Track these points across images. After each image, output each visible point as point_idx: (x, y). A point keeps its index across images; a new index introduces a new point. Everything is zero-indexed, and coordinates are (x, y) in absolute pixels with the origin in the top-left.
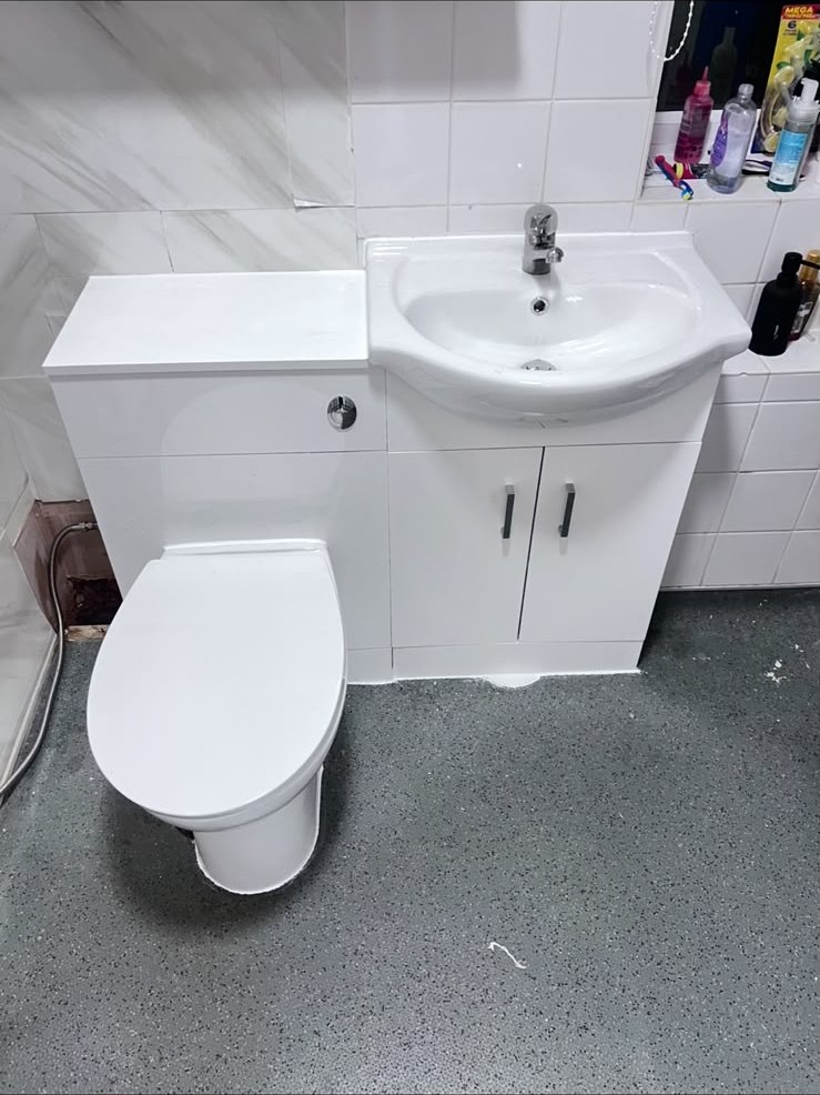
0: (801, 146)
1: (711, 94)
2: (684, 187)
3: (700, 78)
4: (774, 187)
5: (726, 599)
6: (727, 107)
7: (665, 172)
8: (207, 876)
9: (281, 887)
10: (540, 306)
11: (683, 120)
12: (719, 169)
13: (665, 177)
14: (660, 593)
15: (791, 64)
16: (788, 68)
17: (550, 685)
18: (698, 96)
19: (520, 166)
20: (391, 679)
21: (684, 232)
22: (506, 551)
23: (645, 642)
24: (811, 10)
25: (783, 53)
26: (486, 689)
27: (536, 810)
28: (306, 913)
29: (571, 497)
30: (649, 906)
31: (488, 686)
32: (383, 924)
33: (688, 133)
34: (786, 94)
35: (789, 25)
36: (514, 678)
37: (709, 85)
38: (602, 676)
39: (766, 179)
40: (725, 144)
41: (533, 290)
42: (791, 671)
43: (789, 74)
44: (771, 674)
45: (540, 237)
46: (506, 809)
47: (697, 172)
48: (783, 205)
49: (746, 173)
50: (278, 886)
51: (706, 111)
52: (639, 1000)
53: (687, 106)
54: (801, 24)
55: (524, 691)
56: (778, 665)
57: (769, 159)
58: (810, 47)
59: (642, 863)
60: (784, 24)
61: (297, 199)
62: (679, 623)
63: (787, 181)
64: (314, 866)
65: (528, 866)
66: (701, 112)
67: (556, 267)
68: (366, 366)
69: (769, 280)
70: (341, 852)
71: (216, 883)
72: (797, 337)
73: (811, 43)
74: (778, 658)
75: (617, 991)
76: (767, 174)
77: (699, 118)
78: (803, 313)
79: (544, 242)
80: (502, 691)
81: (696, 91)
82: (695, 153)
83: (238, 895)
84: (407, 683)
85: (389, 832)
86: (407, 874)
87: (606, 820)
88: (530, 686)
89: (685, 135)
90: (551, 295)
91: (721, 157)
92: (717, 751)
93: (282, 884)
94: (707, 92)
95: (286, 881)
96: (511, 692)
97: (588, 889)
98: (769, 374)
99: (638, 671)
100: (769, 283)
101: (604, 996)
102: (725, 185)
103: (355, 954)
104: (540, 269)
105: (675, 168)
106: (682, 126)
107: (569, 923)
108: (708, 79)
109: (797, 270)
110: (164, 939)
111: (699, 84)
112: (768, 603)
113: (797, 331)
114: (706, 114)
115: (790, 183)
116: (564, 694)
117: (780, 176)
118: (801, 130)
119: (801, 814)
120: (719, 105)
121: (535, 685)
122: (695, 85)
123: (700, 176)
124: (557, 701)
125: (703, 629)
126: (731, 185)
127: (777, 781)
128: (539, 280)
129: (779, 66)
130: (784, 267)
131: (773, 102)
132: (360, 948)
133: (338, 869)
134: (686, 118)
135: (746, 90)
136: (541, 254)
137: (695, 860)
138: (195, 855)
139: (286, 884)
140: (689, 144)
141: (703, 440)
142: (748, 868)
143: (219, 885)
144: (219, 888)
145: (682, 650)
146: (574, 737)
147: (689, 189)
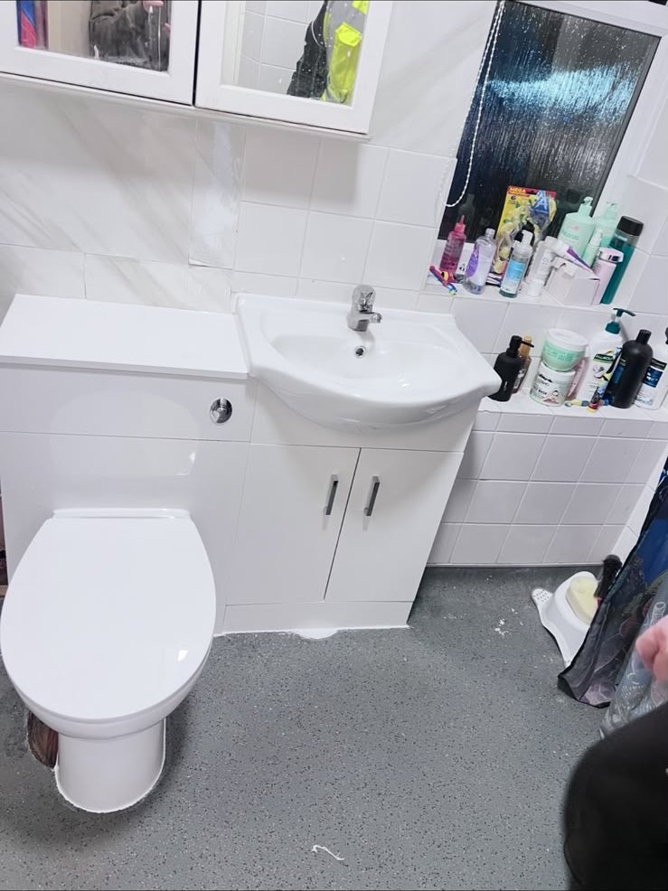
0: (522, 270)
1: (465, 233)
2: (450, 287)
3: (459, 221)
4: (504, 294)
5: (465, 574)
6: (478, 241)
7: (436, 276)
8: (67, 799)
9: (134, 805)
10: (360, 352)
11: (447, 246)
12: (472, 279)
13: (436, 279)
14: (426, 568)
15: (512, 221)
16: (510, 223)
17: (344, 635)
18: (457, 232)
19: (343, 259)
20: (220, 633)
21: (448, 315)
22: (325, 526)
23: (414, 602)
24: (524, 191)
25: (507, 214)
26: (297, 641)
27: (340, 732)
28: (156, 824)
29: (377, 485)
30: (429, 802)
31: (298, 637)
32: (223, 831)
33: (450, 254)
34: (508, 239)
35: (512, 198)
36: (318, 631)
37: (464, 226)
38: (382, 630)
39: (498, 289)
40: (476, 263)
41: (356, 341)
42: (511, 628)
43: (510, 227)
44: (497, 629)
45: (363, 306)
46: (317, 733)
47: (457, 279)
48: (511, 306)
49: (487, 284)
50: (132, 804)
51: (462, 242)
52: (426, 876)
53: (450, 237)
54: (518, 199)
55: (326, 641)
56: (502, 623)
57: (500, 277)
58: (523, 213)
59: (421, 770)
60: (508, 197)
61: (192, 258)
62: (433, 592)
63: (512, 291)
64: (161, 785)
65: (336, 777)
66: (459, 242)
67: (371, 327)
68: (245, 378)
69: (500, 353)
70: (185, 773)
71: (75, 805)
72: (516, 391)
73: (524, 210)
74: (501, 617)
75: (410, 870)
76: (499, 286)
77: (457, 246)
78: (520, 376)
79: (365, 310)
80: (308, 641)
81: (456, 228)
82: (453, 267)
83: (95, 814)
84: (234, 636)
85: (224, 754)
86: (241, 787)
87: (392, 737)
88: (329, 638)
89: (447, 255)
90: (367, 345)
91: (474, 271)
92: (466, 685)
93: (135, 802)
94: (463, 230)
95: (138, 800)
96: (315, 642)
97: (383, 792)
98: (501, 413)
99: (407, 626)
100: (500, 355)
101: (401, 875)
102: (475, 289)
103: (201, 857)
104: (362, 327)
105: (443, 274)
106: (446, 249)
107: (371, 819)
108: (464, 223)
109: (519, 347)
110: (29, 855)
111: (458, 225)
112: (492, 578)
113: (516, 387)
114: (461, 245)
115: (514, 293)
116: (355, 643)
117: (508, 287)
118: (521, 261)
119: (526, 729)
120: (472, 239)
121: (333, 637)
122: (454, 225)
123: (459, 281)
124: (350, 649)
125: (449, 595)
126: (479, 290)
127: (509, 705)
128: (360, 335)
129: (505, 221)
130: (511, 344)
131: (500, 243)
132: (204, 851)
133: (183, 787)
134: (449, 244)
135: (490, 232)
136: (364, 317)
137: (458, 765)
138: (55, 781)
139: (138, 803)
140: (449, 261)
141: (465, 452)
142: (495, 770)
143: (78, 806)
144: (78, 809)
145: (437, 611)
146: (364, 676)
147: (454, 288)
